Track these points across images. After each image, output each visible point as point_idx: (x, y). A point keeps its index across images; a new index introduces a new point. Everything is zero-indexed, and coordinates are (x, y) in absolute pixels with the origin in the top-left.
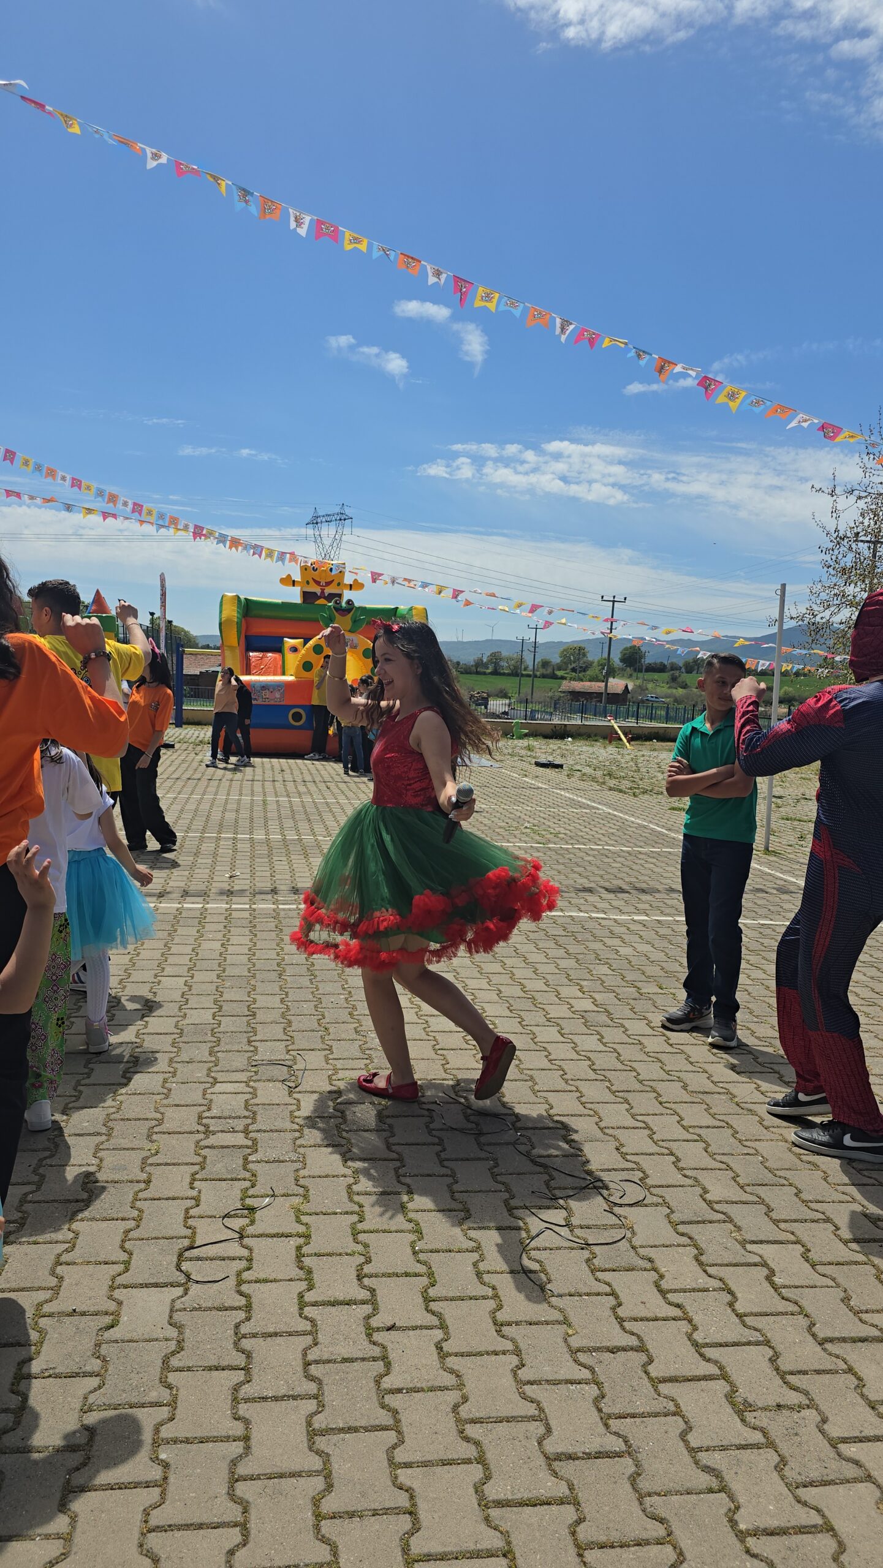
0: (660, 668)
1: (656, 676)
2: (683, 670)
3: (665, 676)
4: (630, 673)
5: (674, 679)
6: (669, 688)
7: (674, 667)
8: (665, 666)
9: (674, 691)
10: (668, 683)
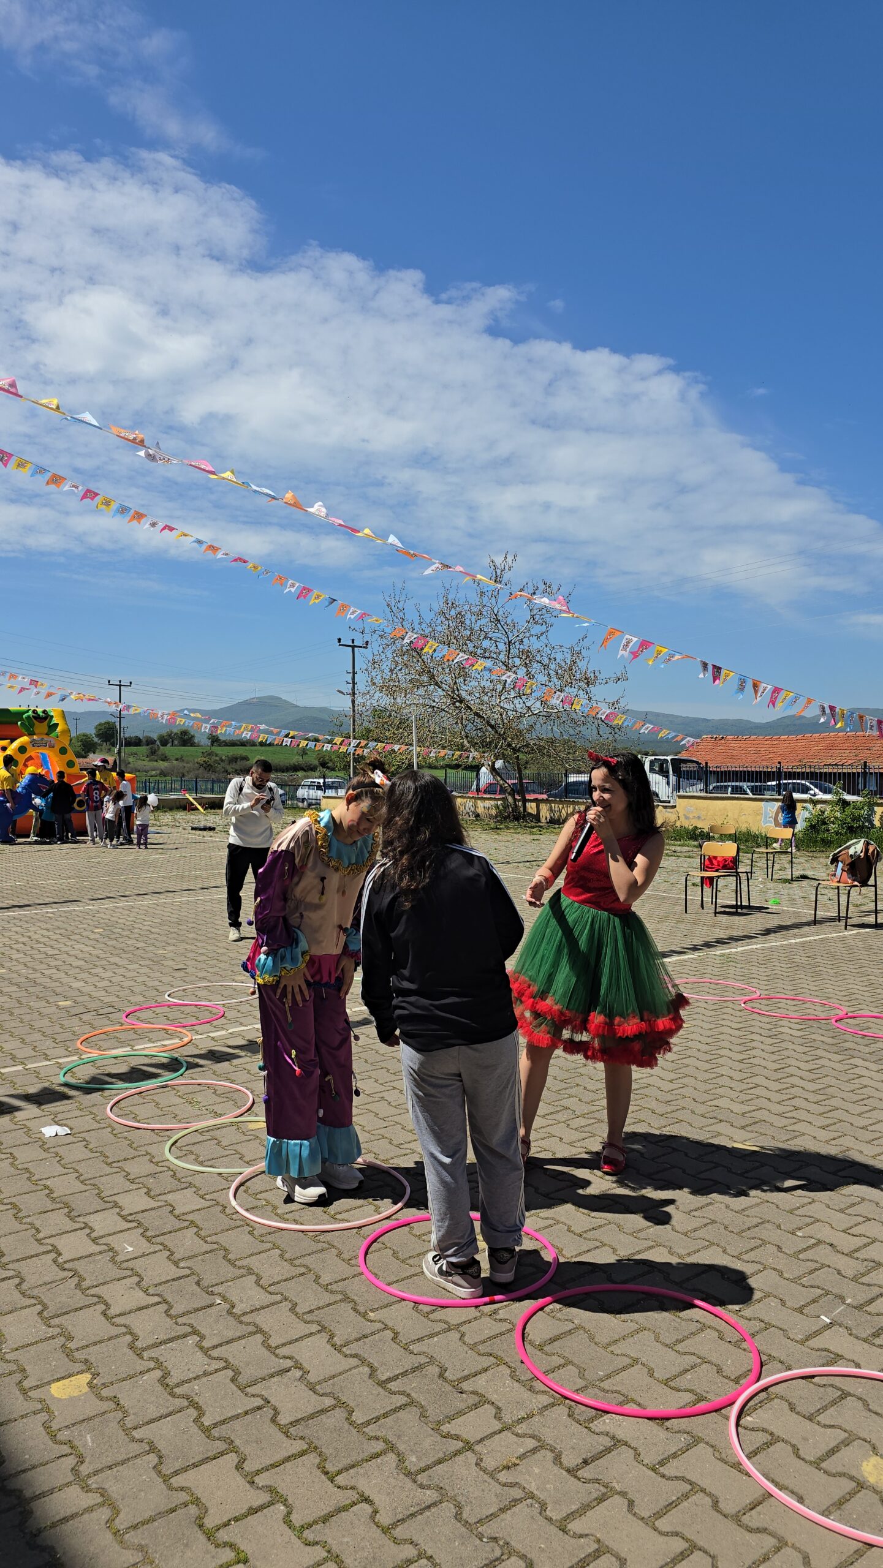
0: (137, 742)
1: (134, 749)
2: (158, 742)
3: (144, 749)
4: (108, 747)
5: (153, 752)
6: (150, 761)
7: (150, 742)
9: (155, 763)
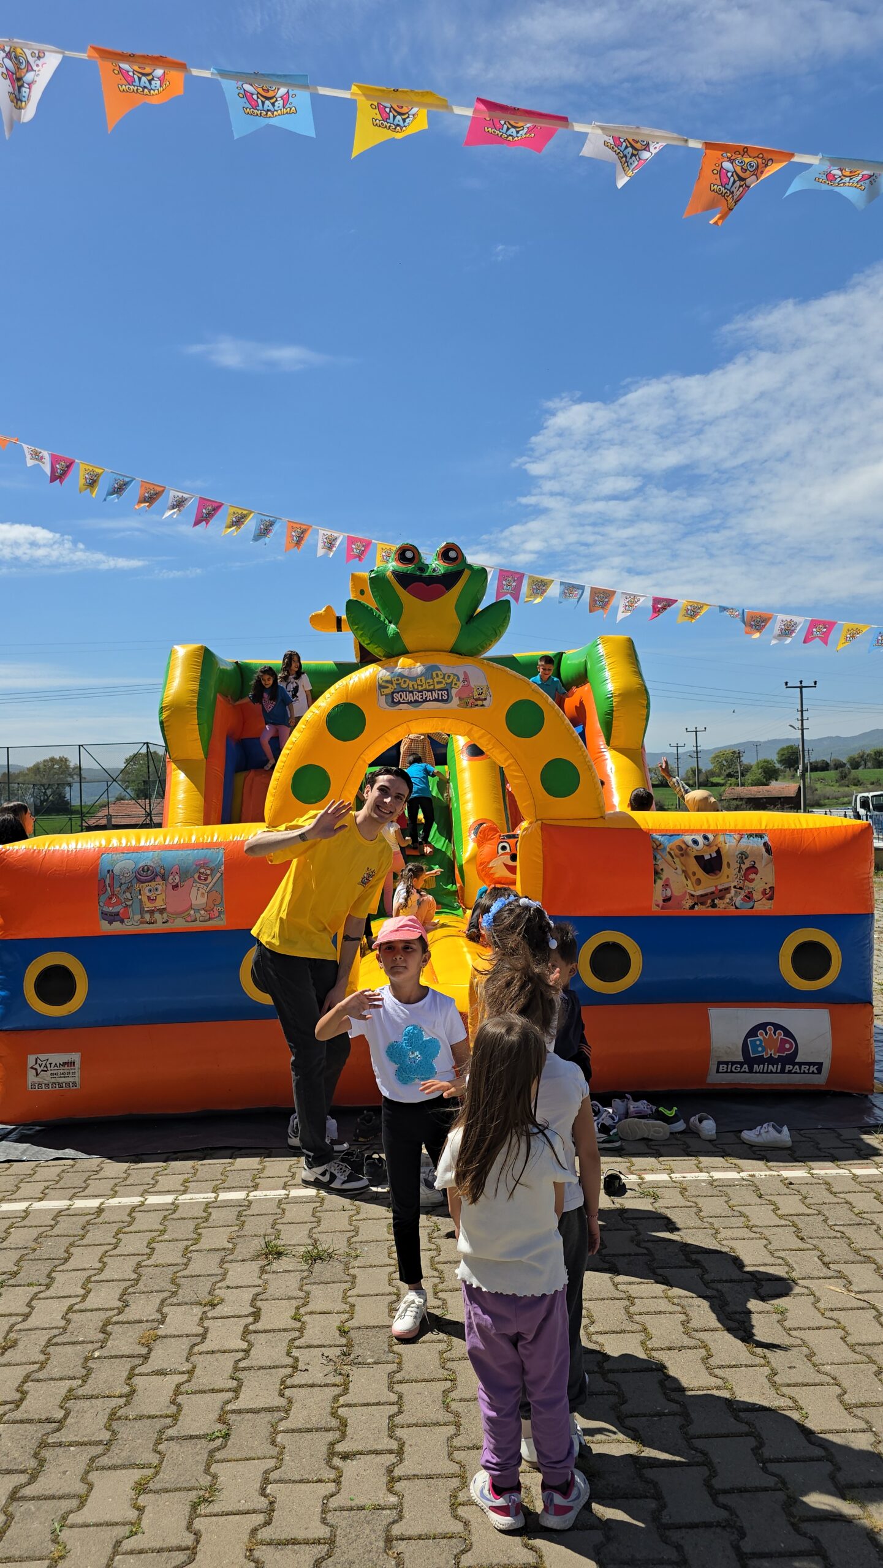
1: (819, 774)
4: (790, 773)
8: (827, 764)
10: (837, 781)
